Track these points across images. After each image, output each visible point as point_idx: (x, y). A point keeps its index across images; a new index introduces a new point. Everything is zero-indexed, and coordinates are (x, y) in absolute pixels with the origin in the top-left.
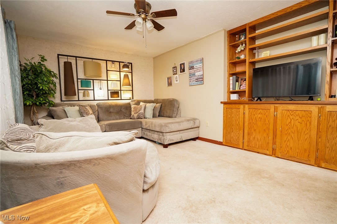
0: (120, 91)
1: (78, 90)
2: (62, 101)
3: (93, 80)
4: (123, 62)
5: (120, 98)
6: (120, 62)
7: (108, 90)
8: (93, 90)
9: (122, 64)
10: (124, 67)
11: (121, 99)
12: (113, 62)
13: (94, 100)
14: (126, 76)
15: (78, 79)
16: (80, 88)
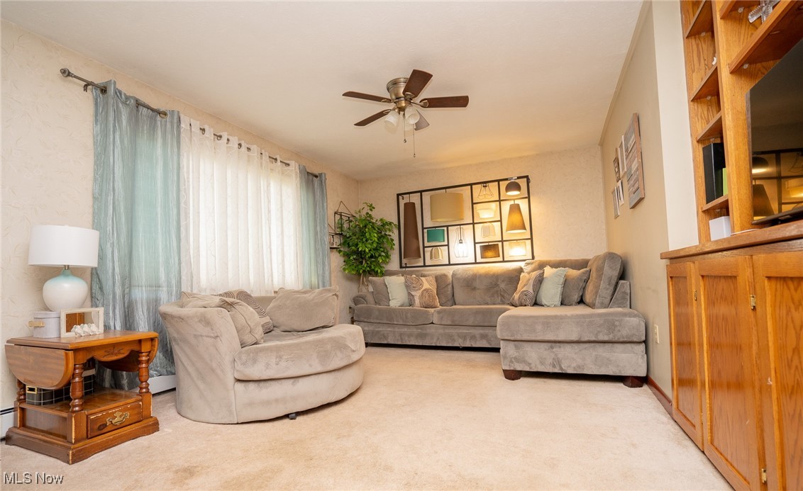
0: (500, 244)
1: (424, 247)
2: (401, 267)
3: (447, 226)
4: (506, 179)
5: (501, 259)
6: (498, 181)
7: (475, 243)
8: (448, 245)
9: (504, 185)
10: (508, 188)
11: (504, 261)
12: (485, 183)
13: (450, 264)
14: (515, 209)
15: (423, 228)
16: (427, 244)
